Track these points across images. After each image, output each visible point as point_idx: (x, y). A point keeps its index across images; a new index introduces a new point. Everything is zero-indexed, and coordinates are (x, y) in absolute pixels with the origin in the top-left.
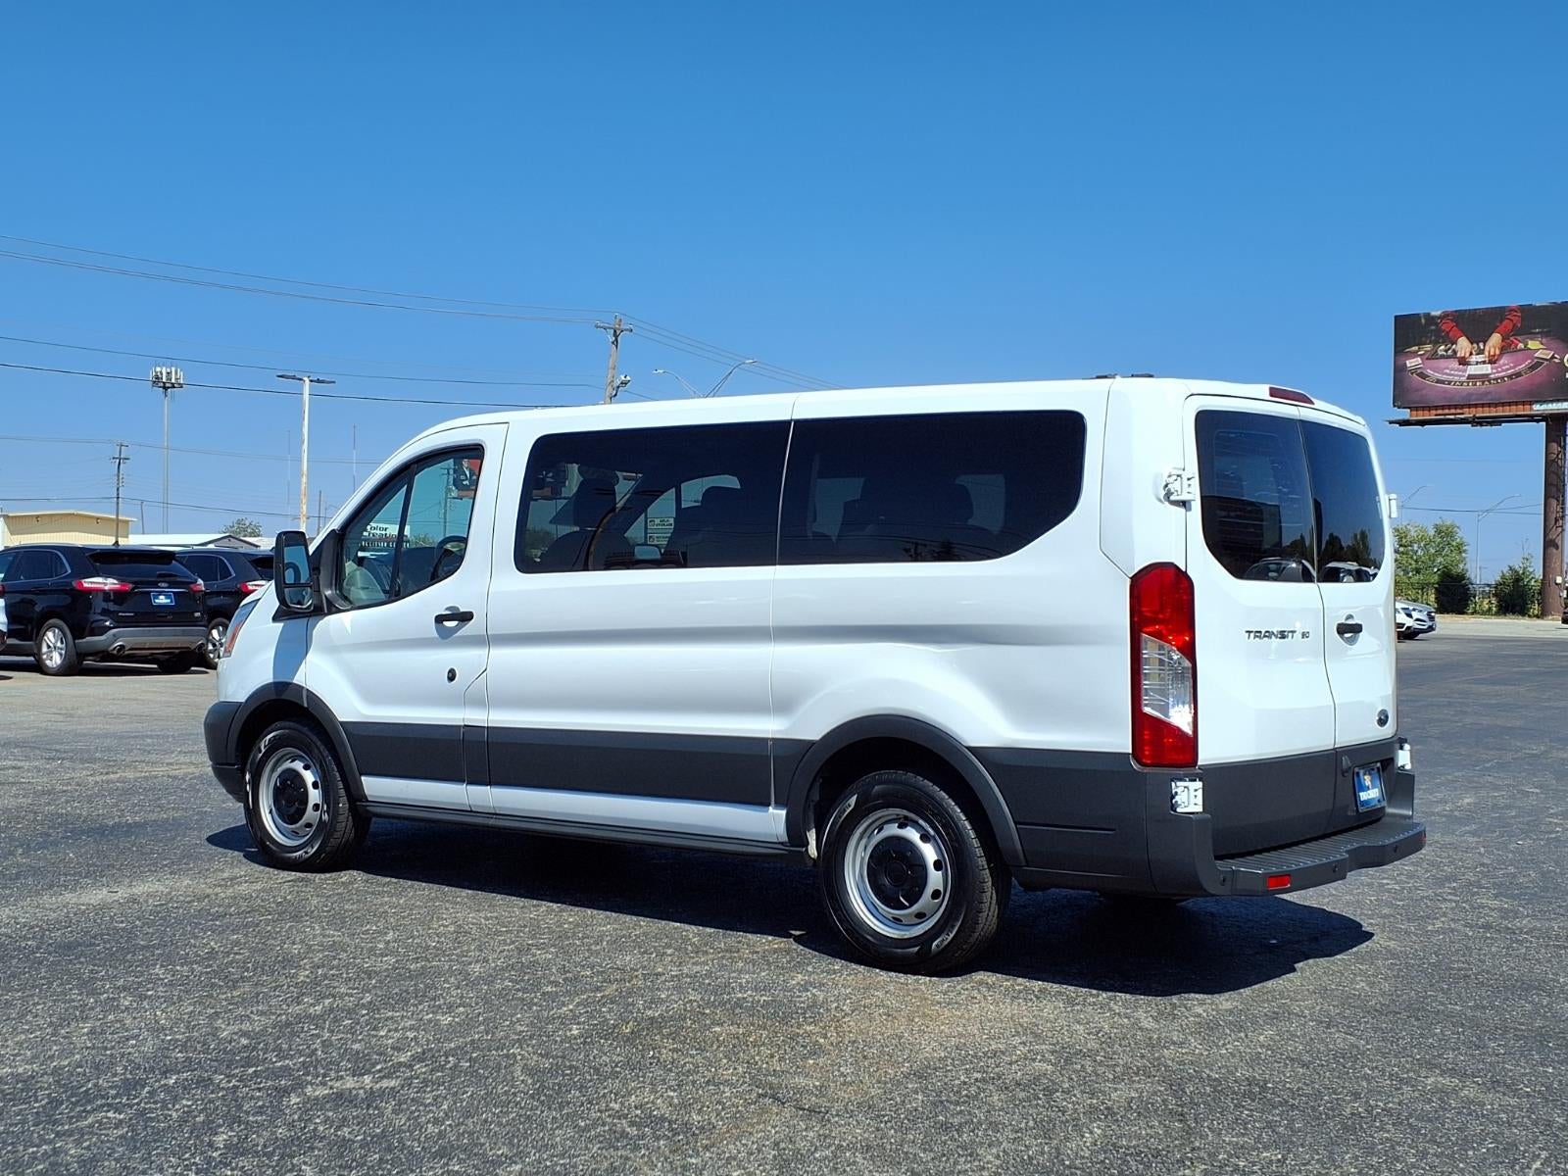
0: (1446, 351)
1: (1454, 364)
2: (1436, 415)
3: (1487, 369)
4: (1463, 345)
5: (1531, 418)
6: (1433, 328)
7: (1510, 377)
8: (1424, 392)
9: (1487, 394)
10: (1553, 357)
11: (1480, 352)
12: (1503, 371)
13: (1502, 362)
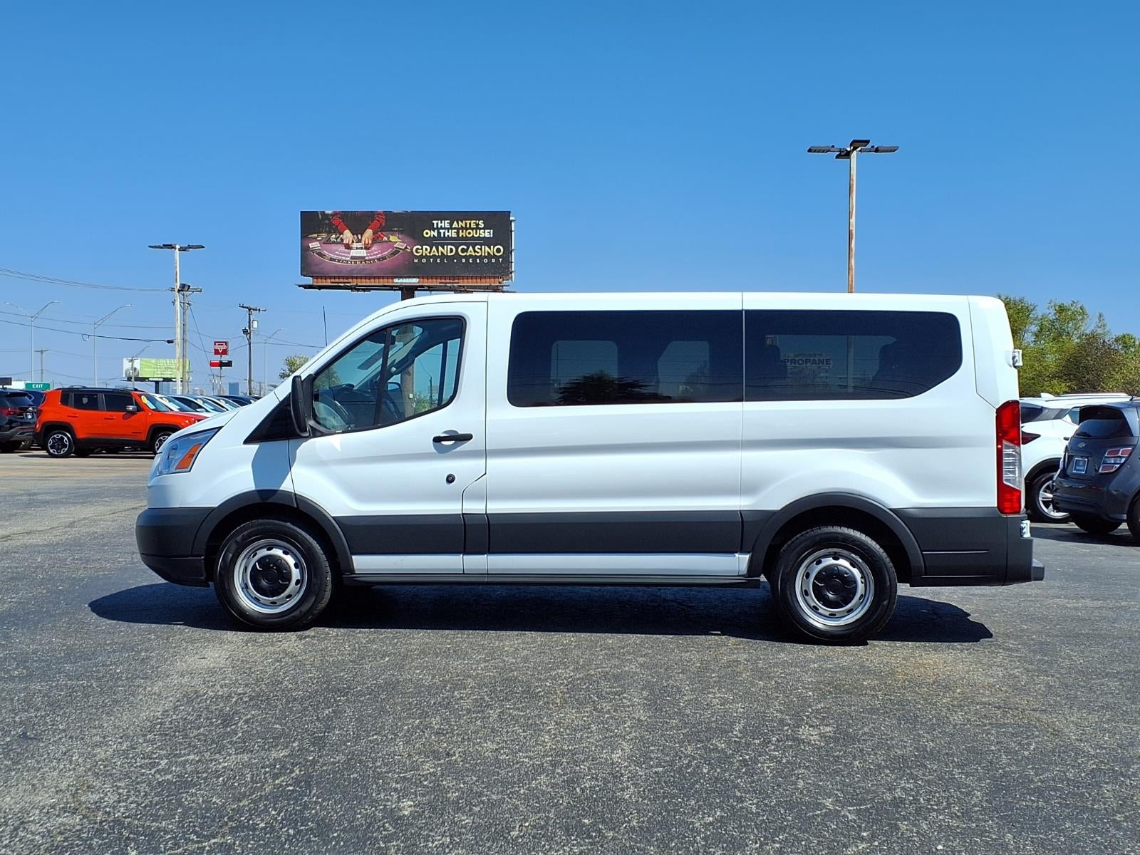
0: (337, 239)
1: (342, 248)
2: (332, 283)
3: (363, 253)
4: (347, 235)
5: (392, 288)
6: (327, 222)
7: (379, 259)
8: (322, 266)
9: (363, 270)
10: (406, 248)
11: (359, 241)
12: (374, 255)
13: (373, 249)
